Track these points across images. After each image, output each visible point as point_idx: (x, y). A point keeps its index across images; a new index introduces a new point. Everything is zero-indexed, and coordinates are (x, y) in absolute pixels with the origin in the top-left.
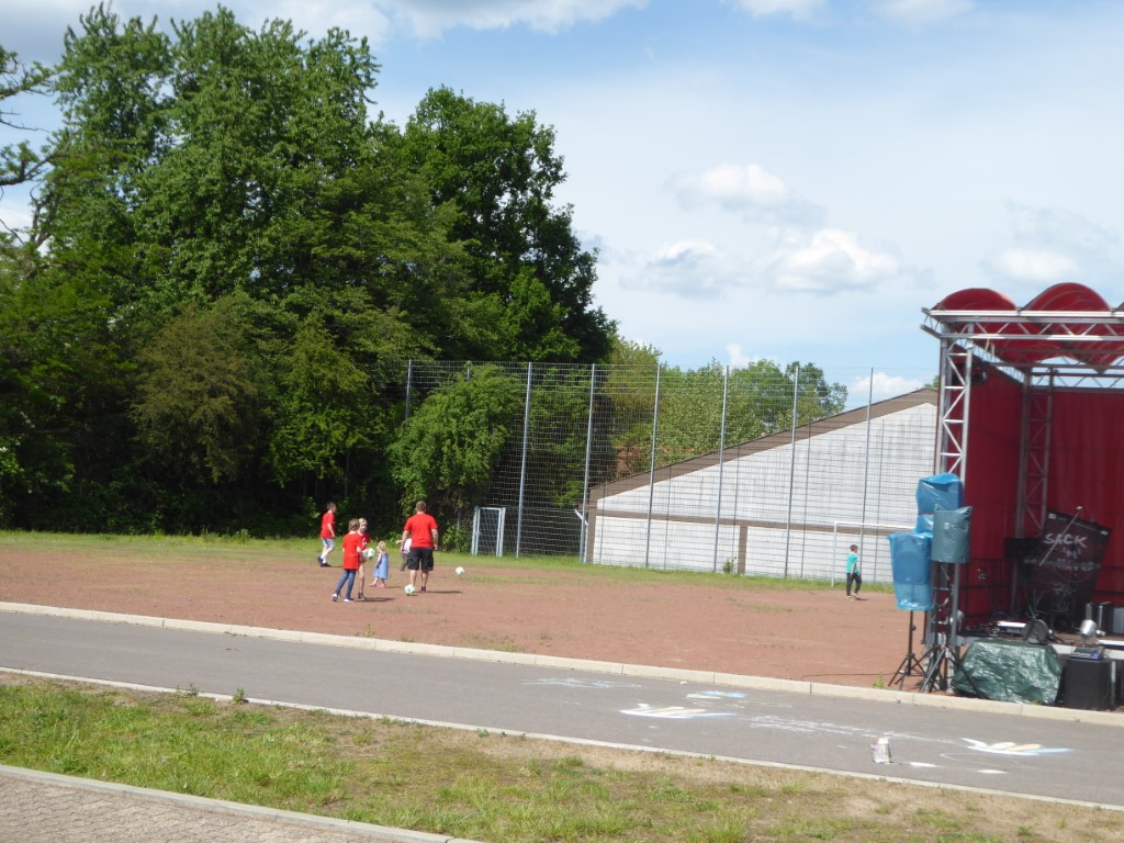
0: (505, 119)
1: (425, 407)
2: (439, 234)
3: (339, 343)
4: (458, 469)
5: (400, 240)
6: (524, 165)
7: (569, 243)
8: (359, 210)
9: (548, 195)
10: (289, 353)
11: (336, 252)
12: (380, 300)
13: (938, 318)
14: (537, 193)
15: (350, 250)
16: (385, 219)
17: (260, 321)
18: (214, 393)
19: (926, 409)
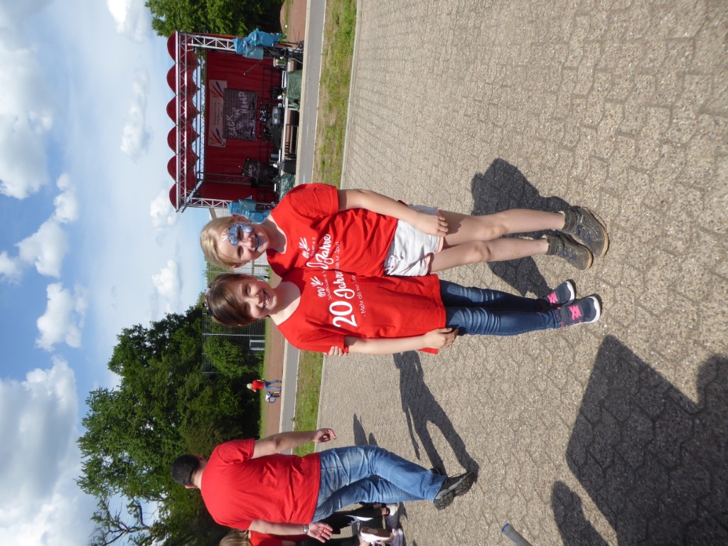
0: (119, 345)
1: (217, 367)
2: (159, 365)
3: (196, 396)
4: (238, 356)
5: (161, 378)
6: (135, 338)
7: (163, 322)
10: (200, 412)
12: (182, 383)
13: (179, 208)
16: (154, 383)
17: (189, 422)
18: (213, 436)
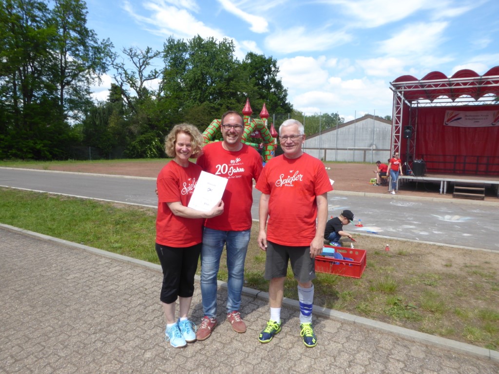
2: (251, 85)
6: (270, 69)
7: (281, 87)
8: (233, 81)
9: (276, 76)
11: (228, 91)
14: (274, 75)
15: (231, 90)
19: (369, 120)
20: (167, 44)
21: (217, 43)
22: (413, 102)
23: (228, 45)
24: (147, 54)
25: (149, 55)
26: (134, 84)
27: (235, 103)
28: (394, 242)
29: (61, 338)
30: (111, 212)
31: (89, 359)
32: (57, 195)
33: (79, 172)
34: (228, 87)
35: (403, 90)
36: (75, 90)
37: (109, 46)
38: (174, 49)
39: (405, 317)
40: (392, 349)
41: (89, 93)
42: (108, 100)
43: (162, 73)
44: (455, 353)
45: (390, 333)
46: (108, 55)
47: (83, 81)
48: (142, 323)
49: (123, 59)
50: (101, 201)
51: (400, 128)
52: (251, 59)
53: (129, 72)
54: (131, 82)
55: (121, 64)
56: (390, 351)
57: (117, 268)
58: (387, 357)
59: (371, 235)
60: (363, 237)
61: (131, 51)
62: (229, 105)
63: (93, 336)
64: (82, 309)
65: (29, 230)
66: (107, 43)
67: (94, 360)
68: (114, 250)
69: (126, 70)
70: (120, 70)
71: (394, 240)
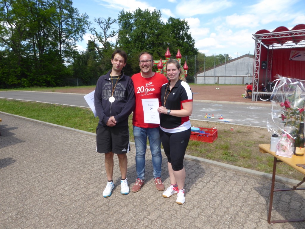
0: (180, 20)
7: (191, 38)
8: (160, 36)
9: (188, 31)
11: (157, 42)
14: (186, 31)
15: (160, 42)
16: (164, 36)
19: (246, 58)
20: (120, 15)
21: (151, 12)
22: (270, 46)
23: (157, 14)
24: (108, 21)
25: (110, 22)
26: (102, 40)
27: (162, 49)
28: (237, 126)
29: (64, 166)
30: (88, 113)
31: (77, 173)
32: (60, 105)
33: (71, 93)
34: (158, 40)
35: (261, 39)
36: (67, 45)
37: (86, 18)
38: (125, 18)
39: (230, 160)
40: (218, 172)
41: (76, 47)
42: (87, 50)
43: (117, 32)
44: (248, 174)
45: (219, 166)
46: (85, 23)
47: (72, 39)
48: (101, 161)
49: (94, 25)
50: (83, 108)
51: (259, 63)
52: (172, 21)
53: (98, 33)
54: (100, 39)
55: (93, 28)
56: (217, 173)
57: (90, 139)
58: (215, 175)
59: (225, 123)
60: (221, 124)
61: (99, 20)
62: (158, 51)
63: (79, 165)
64: (74, 155)
65: (47, 122)
66: (85, 16)
67: (79, 173)
68: (89, 131)
69: (96, 31)
70: (93, 32)
71: (237, 125)
